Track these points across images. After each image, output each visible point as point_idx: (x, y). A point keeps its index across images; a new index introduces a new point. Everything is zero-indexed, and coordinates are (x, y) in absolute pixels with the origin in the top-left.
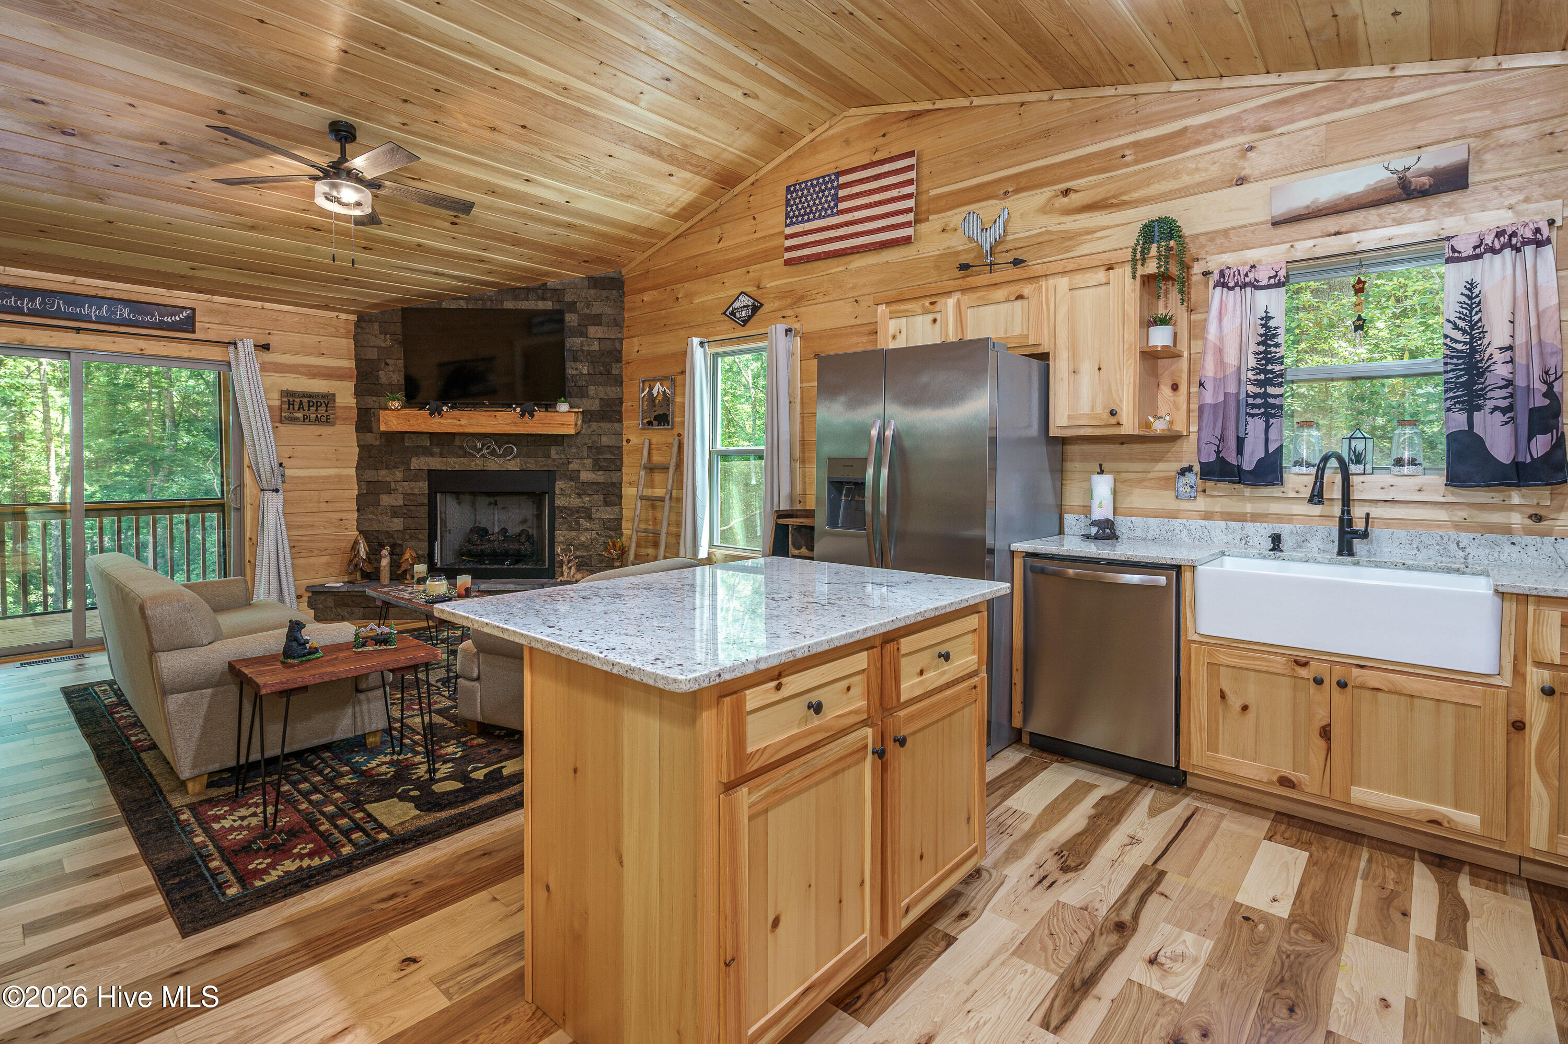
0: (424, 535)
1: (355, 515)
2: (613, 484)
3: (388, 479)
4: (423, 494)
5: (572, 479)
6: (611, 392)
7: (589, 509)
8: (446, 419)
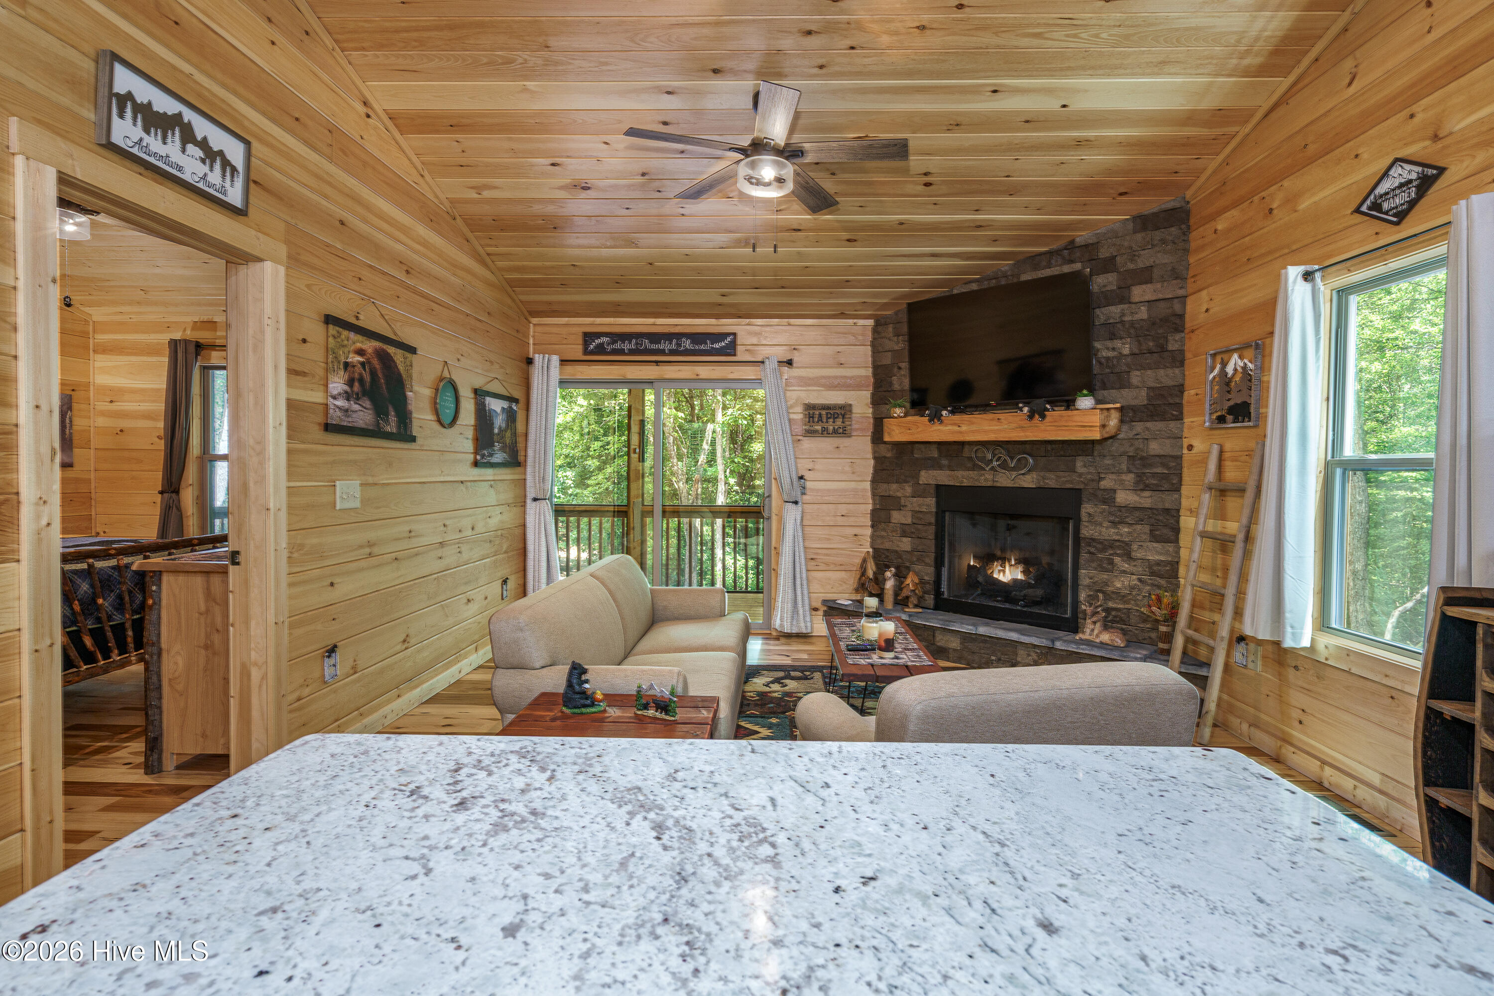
0: (930, 559)
1: (869, 531)
2: (1167, 511)
3: (899, 494)
4: (931, 512)
5: (1104, 502)
6: (1165, 377)
7: (1128, 544)
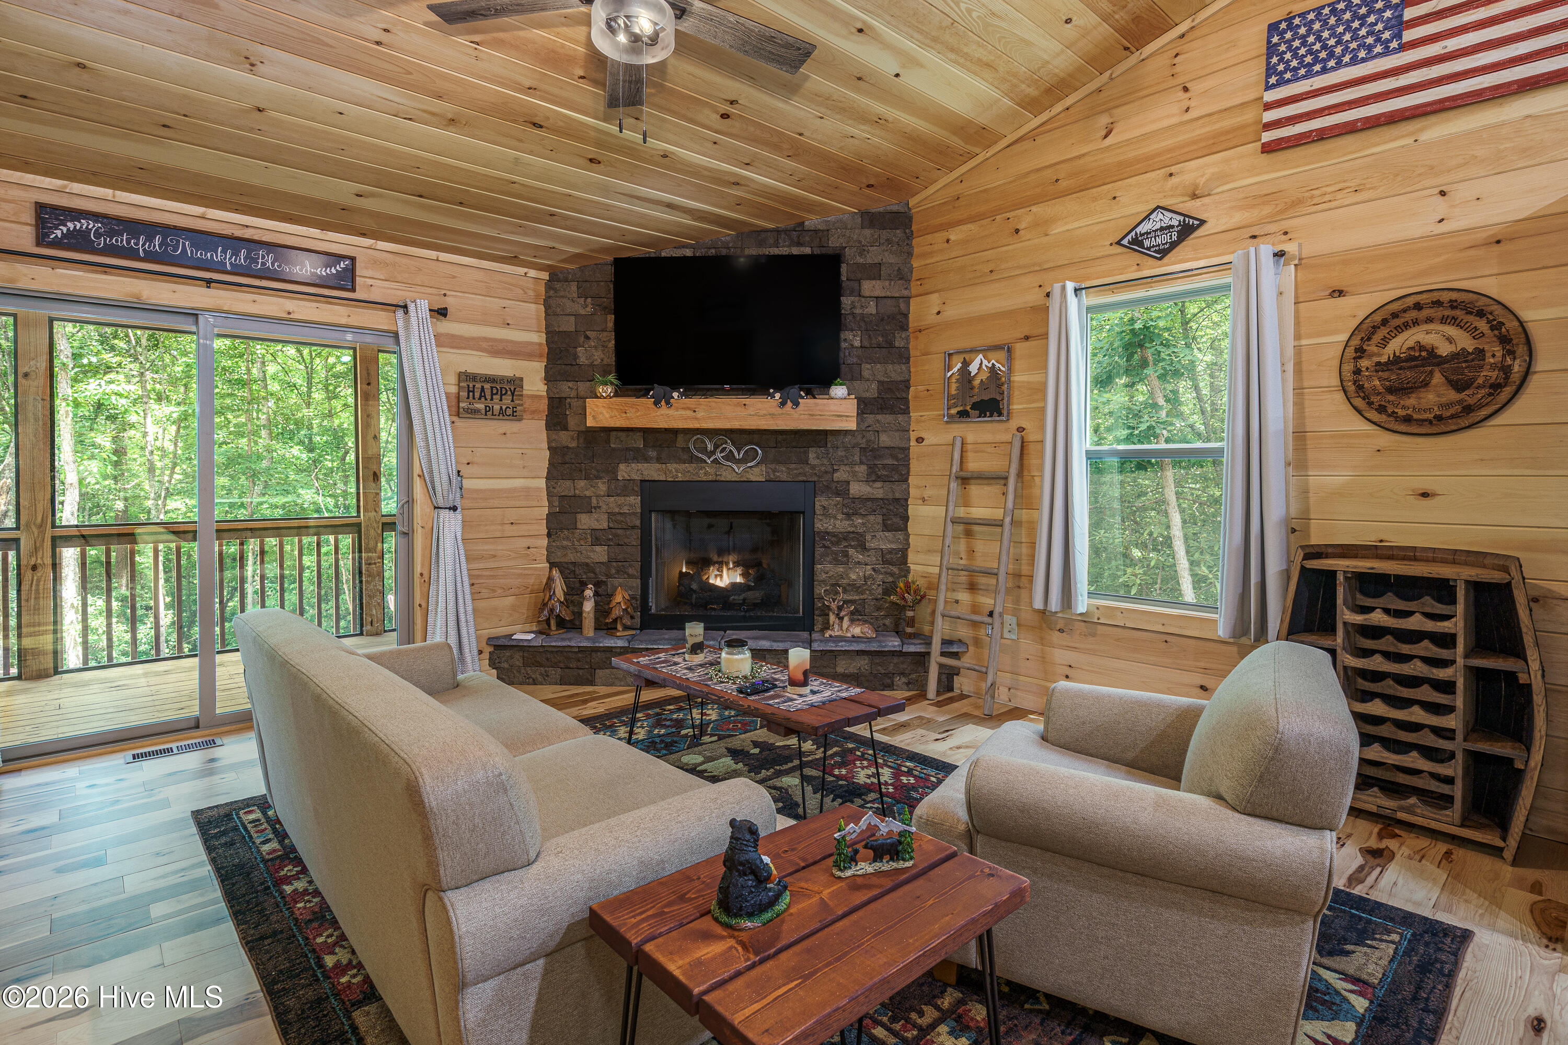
0: (635, 569)
1: (545, 542)
2: (897, 500)
3: (588, 493)
4: (634, 514)
5: (838, 494)
6: (894, 372)
7: (862, 535)
8: (677, 409)
